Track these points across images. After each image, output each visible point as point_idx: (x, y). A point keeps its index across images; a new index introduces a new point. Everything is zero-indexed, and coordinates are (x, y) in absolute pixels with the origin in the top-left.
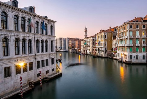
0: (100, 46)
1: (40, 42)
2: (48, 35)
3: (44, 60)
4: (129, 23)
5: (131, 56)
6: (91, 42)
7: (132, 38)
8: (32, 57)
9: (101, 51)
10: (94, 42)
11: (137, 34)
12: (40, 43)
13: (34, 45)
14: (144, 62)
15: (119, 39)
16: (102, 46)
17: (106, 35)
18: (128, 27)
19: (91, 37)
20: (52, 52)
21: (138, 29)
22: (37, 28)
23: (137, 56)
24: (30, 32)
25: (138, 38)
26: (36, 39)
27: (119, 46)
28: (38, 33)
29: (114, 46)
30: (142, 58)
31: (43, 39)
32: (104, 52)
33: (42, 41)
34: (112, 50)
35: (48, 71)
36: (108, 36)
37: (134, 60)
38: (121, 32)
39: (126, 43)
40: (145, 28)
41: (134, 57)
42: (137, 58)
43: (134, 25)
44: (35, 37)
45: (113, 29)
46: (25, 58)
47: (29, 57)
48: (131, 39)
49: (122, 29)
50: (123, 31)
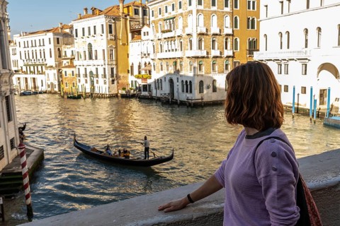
0: (91, 62)
5: (201, 84)
6: (49, 48)
7: (204, 34)
9: (97, 76)
11: (214, 22)
15: (158, 37)
17: (110, 26)
18: (193, 2)
19: (49, 30)
20: (4, 71)
21: (216, 9)
23: (214, 84)
25: (215, 35)
27: (161, 59)
34: (130, 71)
35: (2, 147)
37: (209, 95)
38: (166, 15)
41: (209, 87)
42: (214, 90)
48: (200, 35)
49: (170, 8)
50: (173, 13)
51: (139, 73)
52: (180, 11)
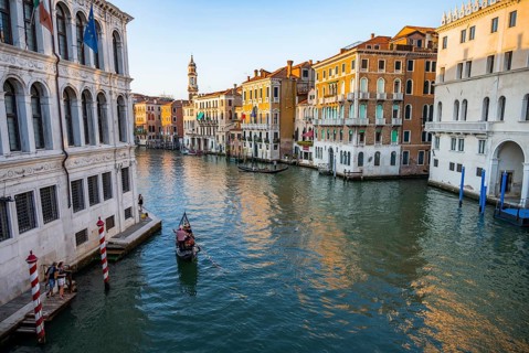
0: (255, 126)
1: (79, 97)
2: (107, 70)
3: (96, 177)
4: (359, 52)
5: (361, 155)
6: (222, 110)
7: (367, 101)
8: (53, 163)
9: (260, 140)
10: (230, 112)
11: (381, 87)
12: (80, 104)
13: (56, 111)
14: (393, 174)
15: (321, 102)
16: (264, 126)
17: (276, 89)
18: (357, 65)
19: (222, 93)
20: (122, 145)
21: (384, 71)
22: (63, 35)
23: (377, 154)
24: (35, 48)
25: (381, 102)
26: (63, 84)
27: (322, 126)
28: (66, 58)
29: (300, 126)
30: (388, 161)
31: (86, 84)
32: (271, 145)
33: (86, 95)
34: (295, 137)
35: (112, 217)
36: (284, 92)
37: (369, 169)
38: (330, 79)
39: (346, 116)
40: (400, 72)
41: (370, 160)
42: (377, 163)
43: (374, 60)
44: (57, 76)
45: (298, 67)
46: (25, 167)
47: (39, 165)
48: (363, 101)
49: (333, 72)
50: (337, 77)
51: (304, 138)
52: (343, 74)
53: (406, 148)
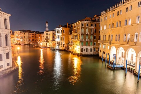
2: (2, 28)
4: (81, 22)
6: (51, 35)
10: (53, 36)
14: (91, 54)
21: (88, 27)
23: (87, 49)
25: (87, 35)
29: (70, 40)
30: (90, 50)
32: (62, 45)
35: (3, 65)
36: (66, 31)
37: (85, 53)
40: (93, 27)
41: (85, 50)
42: (87, 51)
43: (85, 24)
50: (77, 28)
53: (95, 47)
